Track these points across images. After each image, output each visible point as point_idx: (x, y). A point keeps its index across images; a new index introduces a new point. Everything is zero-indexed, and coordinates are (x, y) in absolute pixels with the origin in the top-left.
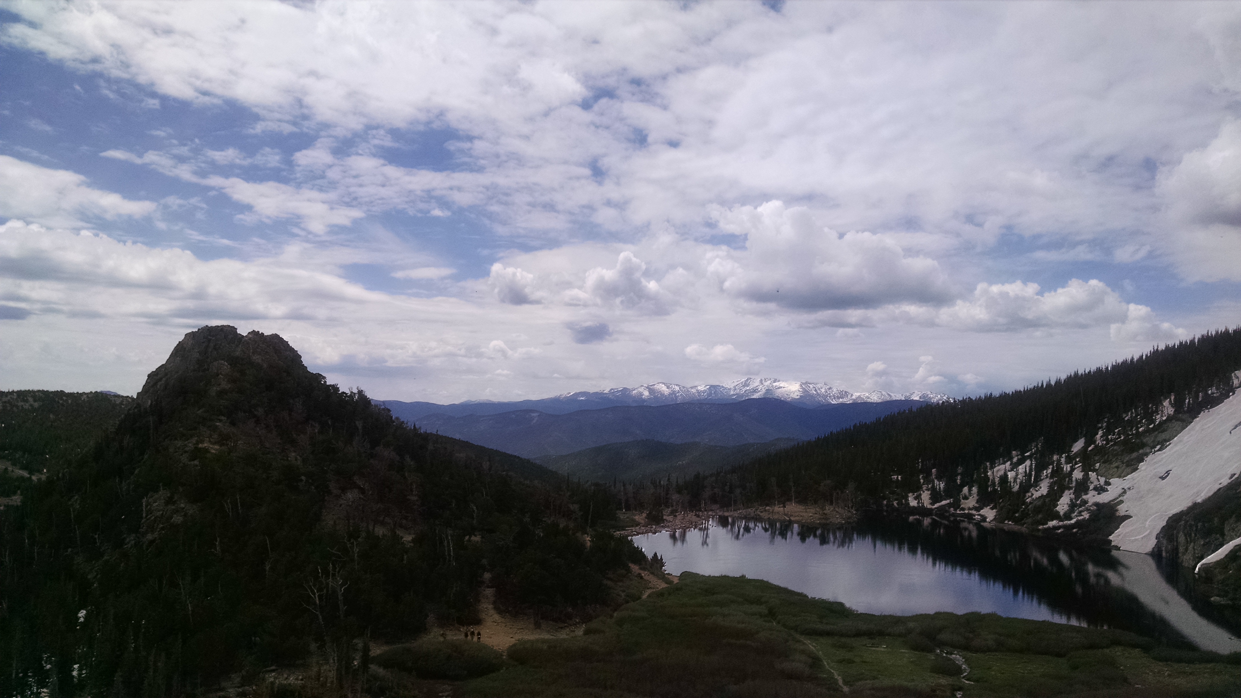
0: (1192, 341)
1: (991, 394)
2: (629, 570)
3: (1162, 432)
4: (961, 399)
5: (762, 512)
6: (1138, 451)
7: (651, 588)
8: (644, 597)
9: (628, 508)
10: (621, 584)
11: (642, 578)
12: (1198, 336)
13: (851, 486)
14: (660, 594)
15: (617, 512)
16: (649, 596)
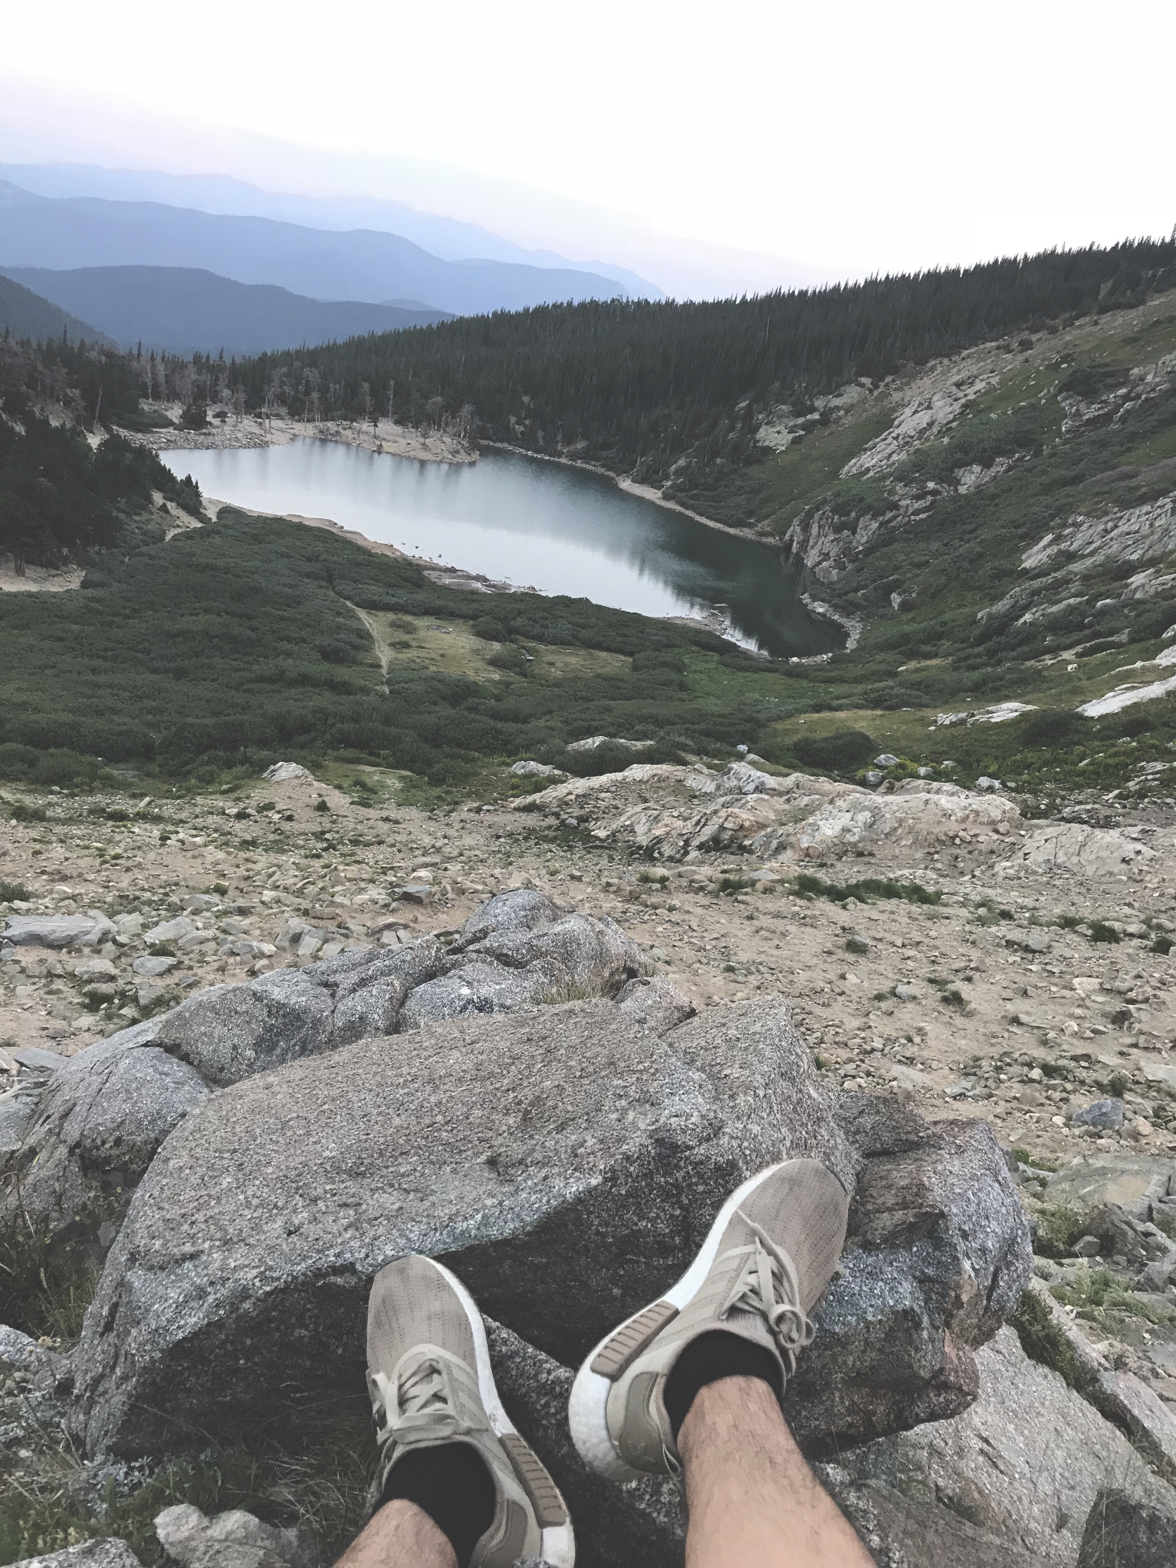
0: (917, 276)
1: (674, 300)
2: (150, 501)
3: (837, 396)
4: (636, 300)
5: (345, 429)
6: (805, 416)
7: (178, 526)
8: (168, 538)
9: (157, 397)
10: (136, 518)
11: (167, 511)
12: (925, 270)
13: (467, 409)
14: (190, 535)
15: (141, 400)
16: (174, 538)
